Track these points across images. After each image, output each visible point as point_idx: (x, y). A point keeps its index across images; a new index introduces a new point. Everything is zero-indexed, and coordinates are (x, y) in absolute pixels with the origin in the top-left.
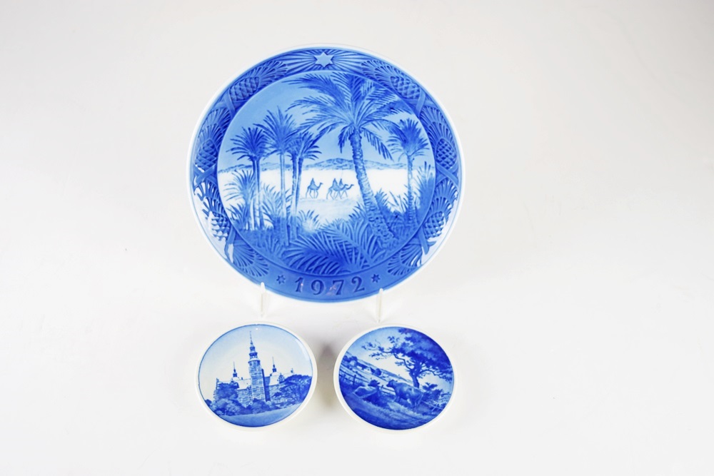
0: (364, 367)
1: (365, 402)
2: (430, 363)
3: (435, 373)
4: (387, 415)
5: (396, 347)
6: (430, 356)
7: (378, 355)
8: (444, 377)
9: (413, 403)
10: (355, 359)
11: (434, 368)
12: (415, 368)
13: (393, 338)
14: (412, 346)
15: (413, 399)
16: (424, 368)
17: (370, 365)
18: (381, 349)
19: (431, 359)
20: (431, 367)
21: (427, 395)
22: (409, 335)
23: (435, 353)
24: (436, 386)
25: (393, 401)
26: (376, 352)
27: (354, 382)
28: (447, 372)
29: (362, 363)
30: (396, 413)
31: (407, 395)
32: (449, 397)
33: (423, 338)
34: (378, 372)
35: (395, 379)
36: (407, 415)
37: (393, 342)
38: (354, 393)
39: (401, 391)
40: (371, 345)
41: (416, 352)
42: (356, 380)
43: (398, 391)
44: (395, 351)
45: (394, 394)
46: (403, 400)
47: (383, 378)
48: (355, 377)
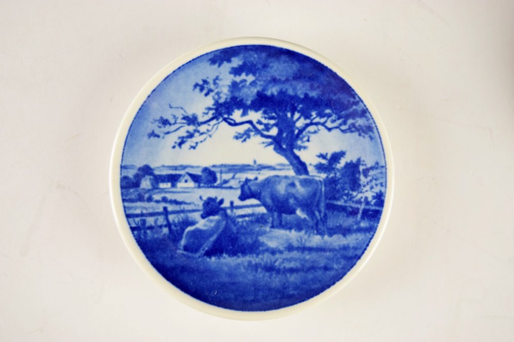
0: (173, 179)
1: (213, 259)
2: (310, 105)
3: (329, 125)
4: (270, 269)
5: (222, 101)
6: (300, 89)
7: (191, 136)
8: (353, 129)
9: (311, 214)
10: (146, 170)
11: (321, 115)
12: (280, 132)
13: (205, 82)
14: (253, 84)
15: (308, 205)
16: (300, 123)
17: (184, 167)
18: (191, 120)
19: (306, 95)
20: (314, 114)
21: (331, 182)
22: (236, 62)
23: (311, 79)
24: (342, 154)
25: (268, 229)
26: (182, 132)
27: (169, 225)
28: (354, 115)
29: (165, 172)
30: (287, 255)
31: (292, 201)
32: (384, 175)
33: (269, 56)
34: (208, 177)
35: (251, 176)
36: (310, 249)
37: (210, 91)
38: (180, 252)
39: (274, 198)
40: (165, 122)
41: (269, 93)
42: (171, 218)
43: (269, 201)
44: (222, 111)
45: (262, 210)
46: (287, 217)
47: (224, 185)
48: (166, 212)
